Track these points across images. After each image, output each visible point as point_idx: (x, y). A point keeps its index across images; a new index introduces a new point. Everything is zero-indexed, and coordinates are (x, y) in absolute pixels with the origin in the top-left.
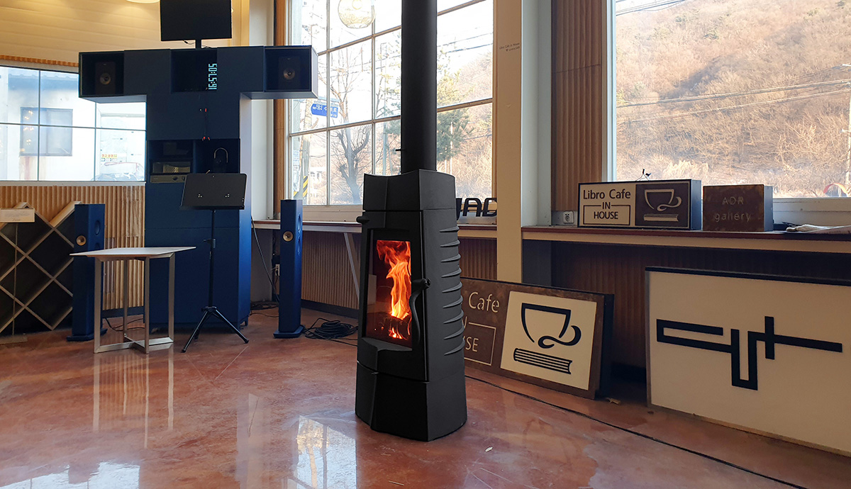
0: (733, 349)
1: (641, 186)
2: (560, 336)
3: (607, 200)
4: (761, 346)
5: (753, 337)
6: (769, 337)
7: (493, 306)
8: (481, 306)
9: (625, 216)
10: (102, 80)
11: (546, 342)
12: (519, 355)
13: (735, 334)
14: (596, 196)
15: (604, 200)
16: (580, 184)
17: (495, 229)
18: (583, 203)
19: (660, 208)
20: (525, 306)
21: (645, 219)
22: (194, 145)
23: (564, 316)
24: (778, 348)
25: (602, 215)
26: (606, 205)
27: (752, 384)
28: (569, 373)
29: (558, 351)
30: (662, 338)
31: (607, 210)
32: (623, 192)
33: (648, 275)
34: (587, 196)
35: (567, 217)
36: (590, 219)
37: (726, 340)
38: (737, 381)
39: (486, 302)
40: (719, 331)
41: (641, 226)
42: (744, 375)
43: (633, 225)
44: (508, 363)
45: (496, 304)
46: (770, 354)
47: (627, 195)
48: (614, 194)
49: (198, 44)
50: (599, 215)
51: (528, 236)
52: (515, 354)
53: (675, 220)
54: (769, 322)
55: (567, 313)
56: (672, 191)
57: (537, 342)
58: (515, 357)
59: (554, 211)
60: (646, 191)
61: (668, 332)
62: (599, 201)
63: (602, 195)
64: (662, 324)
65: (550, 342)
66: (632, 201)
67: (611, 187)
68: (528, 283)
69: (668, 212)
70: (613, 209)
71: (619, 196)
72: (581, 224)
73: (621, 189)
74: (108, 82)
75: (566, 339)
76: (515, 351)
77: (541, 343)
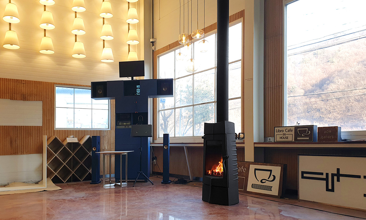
0: (326, 179)
1: (296, 128)
2: (268, 179)
3: (284, 132)
4: (335, 178)
5: (333, 175)
6: (338, 175)
7: (244, 170)
8: (239, 170)
9: (291, 138)
10: (99, 92)
11: (263, 181)
12: (253, 186)
13: (327, 174)
14: (280, 131)
15: (283, 133)
16: (275, 127)
17: (244, 143)
18: (276, 133)
19: (303, 135)
20: (256, 169)
21: (298, 139)
22: (132, 114)
23: (269, 172)
24: (341, 178)
25: (283, 138)
26: (284, 134)
27: (332, 190)
28: (271, 191)
29: (267, 184)
30: (303, 177)
31: (285, 136)
32: (290, 130)
33: (299, 157)
34: (277, 131)
35: (270, 139)
36: (278, 139)
37: (324, 176)
38: (328, 190)
39: (241, 169)
40: (322, 174)
41: (296, 141)
42: (330, 188)
43: (293, 141)
44: (249, 189)
45: (245, 169)
46: (338, 180)
47: (291, 130)
48: (287, 130)
49: (132, 78)
50: (281, 138)
51: (256, 146)
52: (252, 186)
53: (308, 139)
54: (338, 170)
55: (271, 171)
56: (307, 129)
57: (260, 181)
58: (252, 187)
59: (265, 137)
60: (298, 129)
61: (305, 175)
62: (282, 133)
63: (283, 131)
64: (303, 173)
65: (265, 181)
66: (293, 133)
67: (286, 128)
68: (256, 162)
69: (306, 136)
70: (286, 136)
71: (289, 131)
72: (275, 141)
73: (289, 129)
74: (101, 92)
75: (270, 179)
76: (252, 185)
77: (261, 181)
